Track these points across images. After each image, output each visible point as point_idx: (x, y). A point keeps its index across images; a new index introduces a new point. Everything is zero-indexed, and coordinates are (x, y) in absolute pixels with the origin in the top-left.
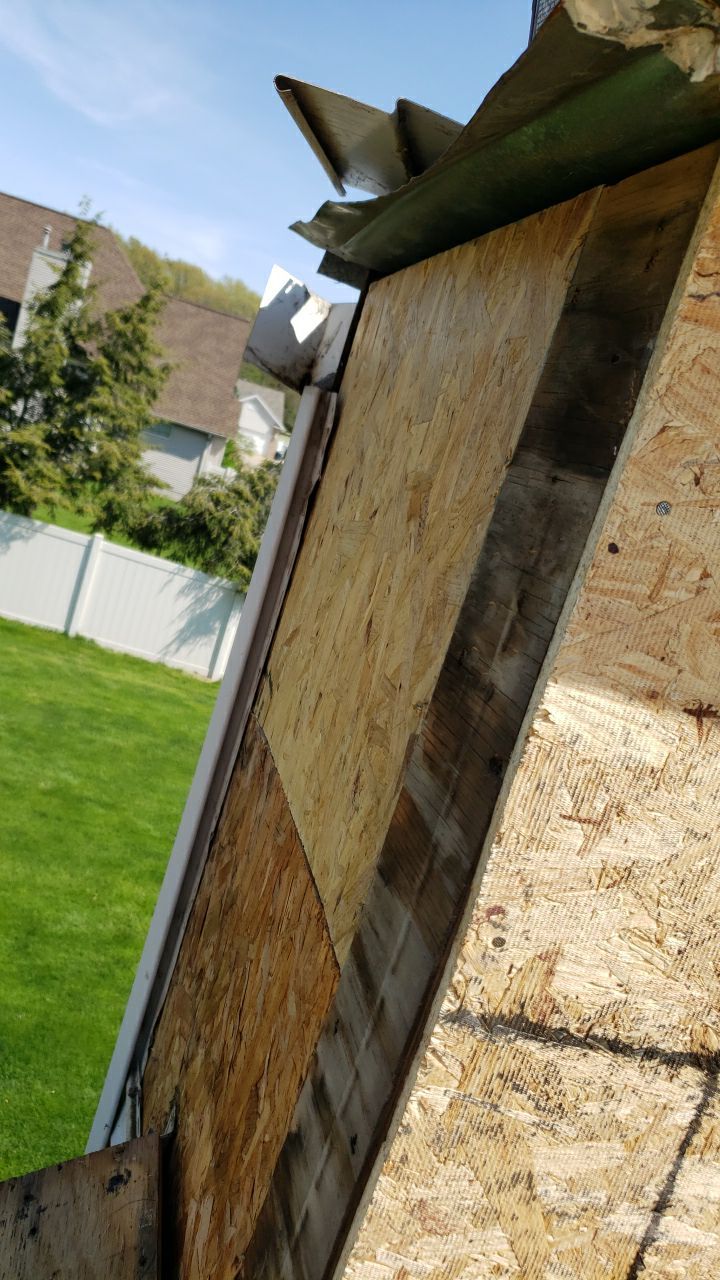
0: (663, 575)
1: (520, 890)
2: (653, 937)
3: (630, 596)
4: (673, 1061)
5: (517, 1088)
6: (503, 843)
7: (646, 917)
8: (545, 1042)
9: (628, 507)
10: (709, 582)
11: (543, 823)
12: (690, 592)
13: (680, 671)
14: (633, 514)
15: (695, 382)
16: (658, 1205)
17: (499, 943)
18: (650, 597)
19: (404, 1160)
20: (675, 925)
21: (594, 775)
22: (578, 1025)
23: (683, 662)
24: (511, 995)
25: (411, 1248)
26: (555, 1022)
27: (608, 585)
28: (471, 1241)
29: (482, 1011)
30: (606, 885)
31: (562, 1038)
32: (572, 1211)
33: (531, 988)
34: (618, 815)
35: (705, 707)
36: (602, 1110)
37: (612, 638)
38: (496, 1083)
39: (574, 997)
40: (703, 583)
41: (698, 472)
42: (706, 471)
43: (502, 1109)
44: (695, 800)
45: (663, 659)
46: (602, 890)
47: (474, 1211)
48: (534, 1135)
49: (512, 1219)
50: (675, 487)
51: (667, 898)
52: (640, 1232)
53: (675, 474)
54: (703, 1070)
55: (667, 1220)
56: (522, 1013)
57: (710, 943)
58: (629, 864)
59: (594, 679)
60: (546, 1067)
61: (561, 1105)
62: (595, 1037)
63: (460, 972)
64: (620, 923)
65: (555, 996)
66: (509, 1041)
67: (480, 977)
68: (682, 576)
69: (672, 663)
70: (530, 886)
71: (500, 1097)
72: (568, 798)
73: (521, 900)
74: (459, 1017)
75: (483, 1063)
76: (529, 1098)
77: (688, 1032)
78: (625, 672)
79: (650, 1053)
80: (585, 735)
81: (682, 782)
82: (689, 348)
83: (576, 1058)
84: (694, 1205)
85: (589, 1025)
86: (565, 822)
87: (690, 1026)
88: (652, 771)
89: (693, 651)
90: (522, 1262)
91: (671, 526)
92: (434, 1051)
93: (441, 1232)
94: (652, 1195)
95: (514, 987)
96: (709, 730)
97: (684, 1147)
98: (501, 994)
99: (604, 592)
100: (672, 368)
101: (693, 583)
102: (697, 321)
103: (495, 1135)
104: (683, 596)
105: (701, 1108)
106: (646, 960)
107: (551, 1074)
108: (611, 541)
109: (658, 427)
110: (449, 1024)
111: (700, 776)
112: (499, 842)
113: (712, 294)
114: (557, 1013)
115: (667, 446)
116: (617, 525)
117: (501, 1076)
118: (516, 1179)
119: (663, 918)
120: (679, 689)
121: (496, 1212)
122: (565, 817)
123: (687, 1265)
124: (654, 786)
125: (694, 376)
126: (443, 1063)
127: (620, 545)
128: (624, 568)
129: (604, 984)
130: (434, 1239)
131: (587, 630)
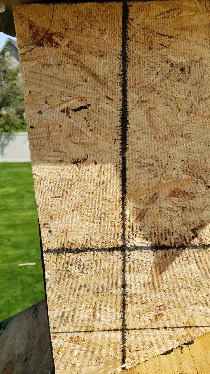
0: (48, 130)
1: (49, 218)
2: (90, 221)
3: (42, 138)
4: (111, 250)
5: (71, 265)
6: (39, 208)
7: (86, 216)
8: (73, 253)
9: (30, 115)
10: (62, 128)
11: (47, 200)
12: (58, 132)
13: (65, 153)
15: (33, 77)
16: (123, 286)
17: (50, 231)
18: (48, 137)
19: (50, 287)
20: (95, 216)
21: (55, 185)
22: (80, 247)
23: (65, 151)
24: (59, 243)
25: (62, 306)
26: (74, 247)
27: (35, 137)
28: (77, 302)
29: (53, 249)
30: (72, 211)
31: (78, 251)
32: (100, 291)
33: (64, 240)
34: (66, 194)
35: (77, 160)
36: (97, 266)
37: (43, 150)
38: (65, 265)
39: (76, 240)
40: (60, 129)
41: (45, 100)
42: (47, 99)
43: (70, 271)
44: (85, 184)
45: (59, 151)
46: (71, 213)
47: (74, 296)
48: (81, 275)
49: (85, 296)
50: (41, 106)
51: (89, 211)
52: (121, 293)
53: (39, 103)
54: (120, 251)
55: (127, 289)
56: (64, 247)
57: (107, 219)
58: (75, 205)
59: (43, 162)
60: (76, 259)
61: (85, 267)
62: (86, 249)
63: (43, 241)
64: (80, 220)
65: (71, 241)
66: (64, 254)
67: (49, 241)
68: (54, 129)
69: (62, 152)
70: (51, 216)
71: (68, 268)
72: (51, 193)
73: (51, 220)
74: (48, 251)
75: (60, 261)
76: (76, 267)
78: (50, 158)
79: (103, 249)
80: (48, 176)
81: (79, 181)
82: (27, 68)
83: (83, 255)
84: (133, 284)
85: (83, 246)
86: (53, 198)
87: (111, 241)
88: (70, 180)
89: (66, 147)
90: (92, 305)
91: (44, 116)
92: (46, 261)
93: (68, 302)
94: (120, 283)
95: (59, 241)
96: (81, 166)
97: (124, 270)
98: (56, 243)
99: (35, 139)
100: (25, 76)
101: (58, 129)
102: (25, 61)
103: (71, 277)
104: (56, 133)
105: (124, 260)
106: (91, 227)
107: (79, 260)
108: (30, 125)
109: (28, 92)
110: (47, 254)
111: (84, 178)
113: (26, 52)
114: (73, 245)
115: (33, 96)
116: (30, 121)
117: (66, 263)
118: (81, 286)
119: (91, 216)
120: (67, 158)
121: (80, 295)
122: (52, 197)
123: (138, 299)
124: (72, 184)
125: (32, 75)
126: (49, 263)
127: (33, 126)
128: (37, 131)
129: (82, 235)
130: (67, 303)
131: (35, 150)
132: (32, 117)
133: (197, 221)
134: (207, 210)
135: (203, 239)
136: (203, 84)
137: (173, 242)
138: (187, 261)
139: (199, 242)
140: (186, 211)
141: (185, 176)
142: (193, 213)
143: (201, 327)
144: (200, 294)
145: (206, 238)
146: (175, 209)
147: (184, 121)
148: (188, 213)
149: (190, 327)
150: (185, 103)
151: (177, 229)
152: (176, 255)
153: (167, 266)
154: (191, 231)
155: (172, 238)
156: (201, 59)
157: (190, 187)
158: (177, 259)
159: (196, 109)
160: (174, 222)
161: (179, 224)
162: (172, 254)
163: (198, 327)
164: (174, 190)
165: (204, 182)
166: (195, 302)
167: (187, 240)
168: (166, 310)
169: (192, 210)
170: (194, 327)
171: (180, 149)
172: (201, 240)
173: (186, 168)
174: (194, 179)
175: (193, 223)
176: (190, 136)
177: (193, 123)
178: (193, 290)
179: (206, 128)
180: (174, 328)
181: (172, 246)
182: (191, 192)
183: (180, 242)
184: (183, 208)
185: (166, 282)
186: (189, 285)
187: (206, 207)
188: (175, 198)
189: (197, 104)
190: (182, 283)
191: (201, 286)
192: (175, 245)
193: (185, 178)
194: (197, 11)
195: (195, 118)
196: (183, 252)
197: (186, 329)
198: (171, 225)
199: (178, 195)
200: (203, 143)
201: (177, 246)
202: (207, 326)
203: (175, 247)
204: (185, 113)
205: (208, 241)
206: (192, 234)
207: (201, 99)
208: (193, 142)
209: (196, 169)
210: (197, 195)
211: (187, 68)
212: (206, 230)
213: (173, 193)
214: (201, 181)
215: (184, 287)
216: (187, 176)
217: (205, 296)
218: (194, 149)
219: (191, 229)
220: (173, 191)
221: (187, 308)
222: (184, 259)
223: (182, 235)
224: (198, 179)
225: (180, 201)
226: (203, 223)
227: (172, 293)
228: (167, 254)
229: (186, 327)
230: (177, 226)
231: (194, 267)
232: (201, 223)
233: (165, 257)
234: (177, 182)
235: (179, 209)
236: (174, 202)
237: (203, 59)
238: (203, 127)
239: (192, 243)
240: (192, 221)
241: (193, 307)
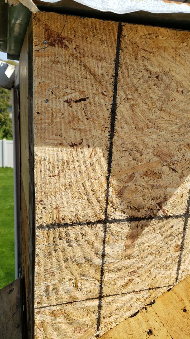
0: (52, 116)
1: (45, 195)
2: (80, 197)
3: (46, 123)
4: (95, 223)
5: (60, 239)
6: (37, 186)
7: (77, 193)
8: (63, 227)
9: (38, 103)
10: (64, 116)
11: (45, 179)
12: (60, 119)
13: (65, 137)
14: (40, 104)
15: (44, 71)
16: (103, 256)
17: (44, 208)
18: (51, 122)
19: (39, 261)
20: (84, 193)
21: (53, 165)
22: (70, 221)
23: (65, 135)
24: (51, 219)
25: (48, 280)
26: (64, 222)
27: (40, 122)
28: (62, 275)
29: (46, 224)
30: (65, 189)
31: (67, 225)
32: (83, 262)
33: (55, 216)
34: (62, 173)
35: (74, 144)
36: (82, 239)
37: (46, 133)
38: (55, 239)
39: (66, 215)
40: (62, 116)
41: (52, 91)
42: (54, 90)
43: (58, 244)
44: (79, 165)
45: (59, 135)
46: (64, 190)
47: (60, 268)
48: (68, 248)
49: (70, 268)
50: (48, 95)
51: (80, 188)
52: (101, 262)
53: (46, 93)
54: (103, 224)
55: (106, 259)
56: (55, 222)
57: (94, 196)
58: (69, 183)
59: (45, 144)
60: (65, 233)
61: (72, 240)
62: (75, 223)
63: (37, 217)
64: (71, 196)
65: (62, 216)
66: (55, 229)
67: (43, 217)
68: (57, 116)
69: (62, 136)
70: (47, 193)
71: (57, 242)
72: (49, 172)
73: (46, 197)
74: (41, 227)
75: (50, 235)
76: (64, 240)
77: (96, 216)
78: (52, 140)
79: (89, 223)
80: (48, 157)
81: (74, 162)
82: (39, 63)
83: (72, 229)
84: (111, 254)
85: (72, 221)
86: (50, 177)
87: (96, 215)
88: (66, 161)
89: (66, 132)
90: (75, 276)
91: (50, 105)
92: (38, 236)
93: (54, 275)
94: (100, 253)
95: (51, 217)
96: (76, 149)
97: (104, 241)
98: (49, 219)
99: (39, 124)
100: (37, 68)
101: (60, 117)
102: (39, 56)
103: (59, 251)
104: (59, 120)
105: (105, 232)
106: (81, 203)
107: (67, 234)
108: (37, 111)
109: (38, 83)
110: (39, 229)
111: (78, 159)
112: (36, 186)
113: (40, 49)
114: (64, 220)
115: (42, 87)
116: (37, 107)
117: (55, 237)
118: (67, 259)
119: (81, 192)
120: (66, 141)
121: (65, 267)
122: (49, 176)
123: (114, 267)
124: (68, 164)
125: (43, 69)
126: (41, 238)
127: (39, 112)
128: (42, 117)
129: (72, 211)
130: (53, 277)
131: (39, 133)
132: (39, 104)
133: (162, 196)
134: (170, 187)
135: (165, 211)
136: (171, 89)
137: (144, 214)
138: (154, 230)
139: (162, 213)
140: (155, 188)
141: (155, 160)
142: (159, 189)
143: (161, 287)
144: (161, 258)
145: (167, 210)
146: (147, 186)
147: (157, 116)
148: (156, 190)
149: (153, 289)
150: (158, 102)
151: (147, 203)
152: (146, 225)
153: (138, 235)
154: (157, 205)
155: (144, 211)
156: (170, 71)
157: (158, 168)
158: (146, 229)
159: (165, 108)
160: (146, 197)
161: (149, 199)
162: (143, 225)
163: (159, 288)
164: (146, 170)
165: (168, 164)
166: (157, 265)
167: (154, 212)
168: (136, 276)
169: (159, 187)
170: (156, 288)
171: (152, 138)
172: (164, 212)
173: (156, 153)
174: (161, 162)
175: (159, 197)
176: (160, 128)
177: (163, 118)
178: (157, 255)
179: (171, 123)
180: (140, 291)
181: (143, 218)
182: (159, 173)
183: (149, 214)
184: (153, 186)
185: (136, 250)
186: (154, 252)
187: (168, 185)
188: (147, 177)
189: (166, 104)
190: (148, 250)
191: (162, 252)
192: (145, 217)
193: (155, 161)
194: (169, 37)
195: (164, 114)
196: (150, 222)
197: (149, 291)
198: (143, 199)
199: (149, 174)
200: (169, 134)
201: (146, 218)
202: (165, 287)
203: (145, 218)
204: (158, 110)
205: (169, 212)
206: (158, 207)
207: (169, 101)
208: (162, 133)
209: (163, 154)
210: (163, 175)
211: (160, 76)
212: (168, 203)
213: (146, 173)
214: (166, 164)
215: (150, 253)
216: (156, 160)
217: (165, 260)
218: (162, 138)
219: (157, 203)
220: (146, 172)
221: (152, 271)
222: (152, 228)
223: (151, 208)
224: (164, 162)
225: (150, 180)
226: (166, 198)
227: (141, 259)
228: (139, 225)
229: (150, 289)
230: (147, 201)
231: (158, 236)
232: (164, 198)
233: (137, 228)
234: (149, 164)
235: (149, 186)
236: (146, 180)
237: (171, 71)
238: (169, 121)
239: (157, 215)
240: (159, 196)
241: (156, 271)
